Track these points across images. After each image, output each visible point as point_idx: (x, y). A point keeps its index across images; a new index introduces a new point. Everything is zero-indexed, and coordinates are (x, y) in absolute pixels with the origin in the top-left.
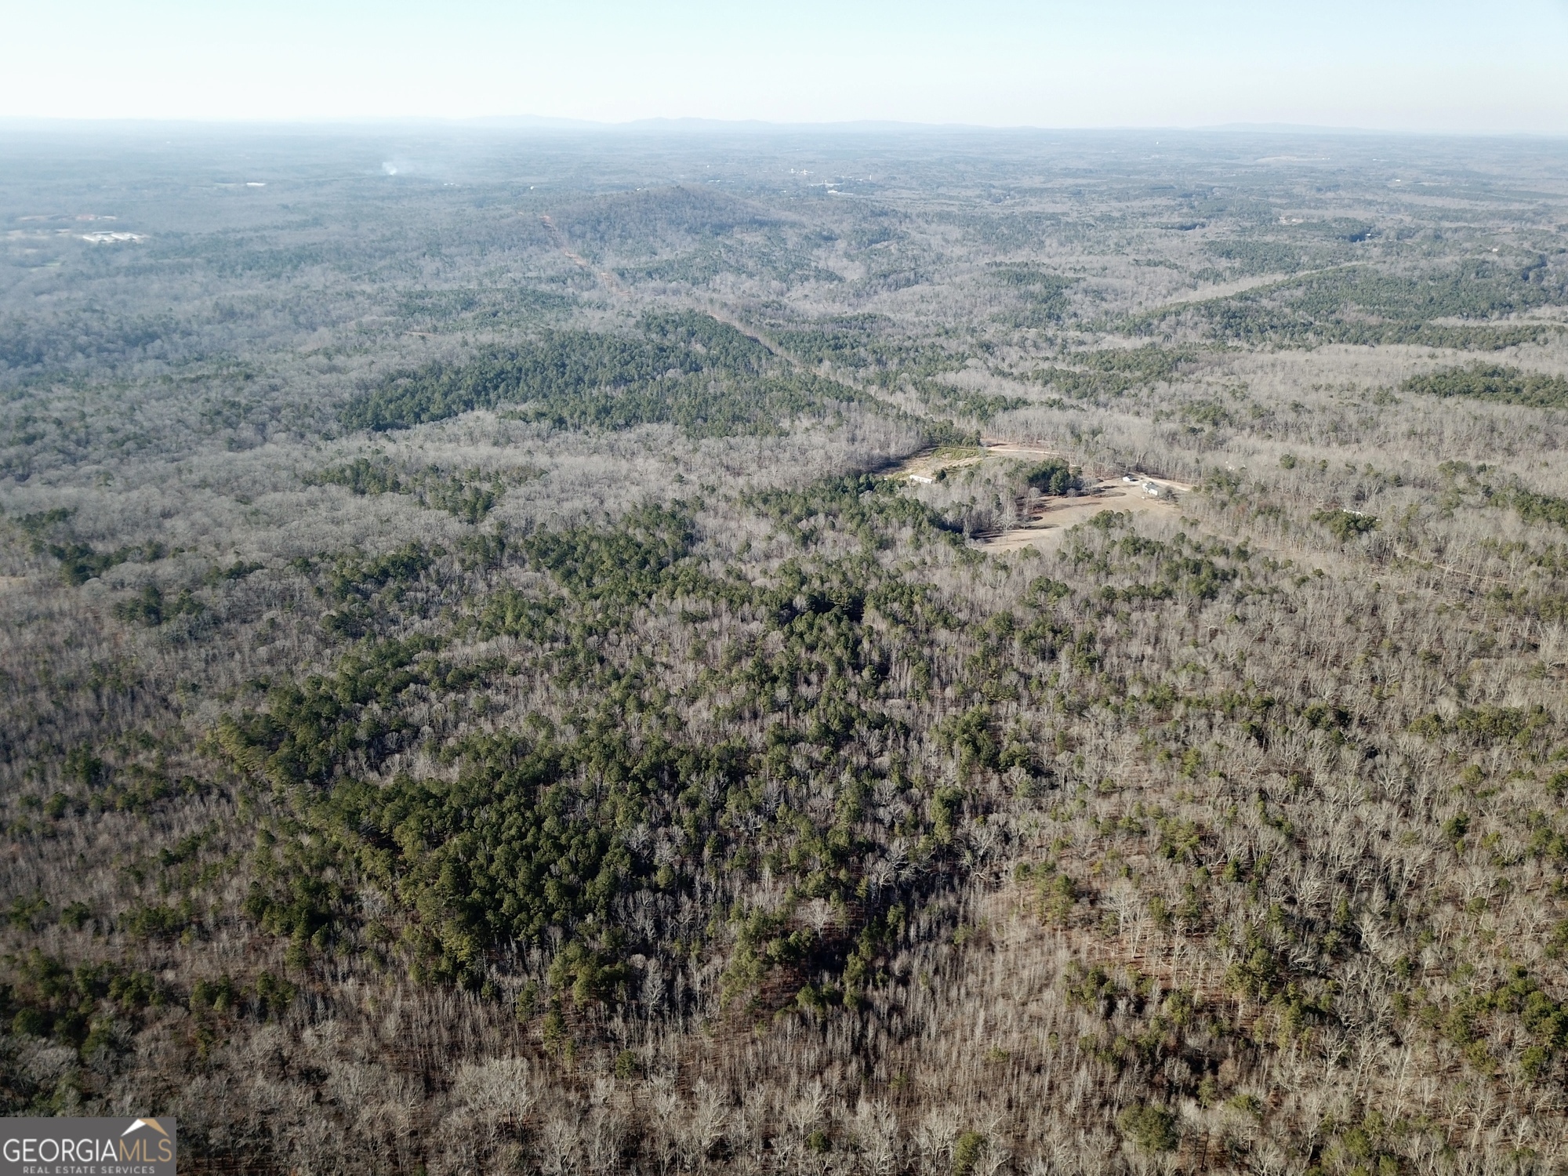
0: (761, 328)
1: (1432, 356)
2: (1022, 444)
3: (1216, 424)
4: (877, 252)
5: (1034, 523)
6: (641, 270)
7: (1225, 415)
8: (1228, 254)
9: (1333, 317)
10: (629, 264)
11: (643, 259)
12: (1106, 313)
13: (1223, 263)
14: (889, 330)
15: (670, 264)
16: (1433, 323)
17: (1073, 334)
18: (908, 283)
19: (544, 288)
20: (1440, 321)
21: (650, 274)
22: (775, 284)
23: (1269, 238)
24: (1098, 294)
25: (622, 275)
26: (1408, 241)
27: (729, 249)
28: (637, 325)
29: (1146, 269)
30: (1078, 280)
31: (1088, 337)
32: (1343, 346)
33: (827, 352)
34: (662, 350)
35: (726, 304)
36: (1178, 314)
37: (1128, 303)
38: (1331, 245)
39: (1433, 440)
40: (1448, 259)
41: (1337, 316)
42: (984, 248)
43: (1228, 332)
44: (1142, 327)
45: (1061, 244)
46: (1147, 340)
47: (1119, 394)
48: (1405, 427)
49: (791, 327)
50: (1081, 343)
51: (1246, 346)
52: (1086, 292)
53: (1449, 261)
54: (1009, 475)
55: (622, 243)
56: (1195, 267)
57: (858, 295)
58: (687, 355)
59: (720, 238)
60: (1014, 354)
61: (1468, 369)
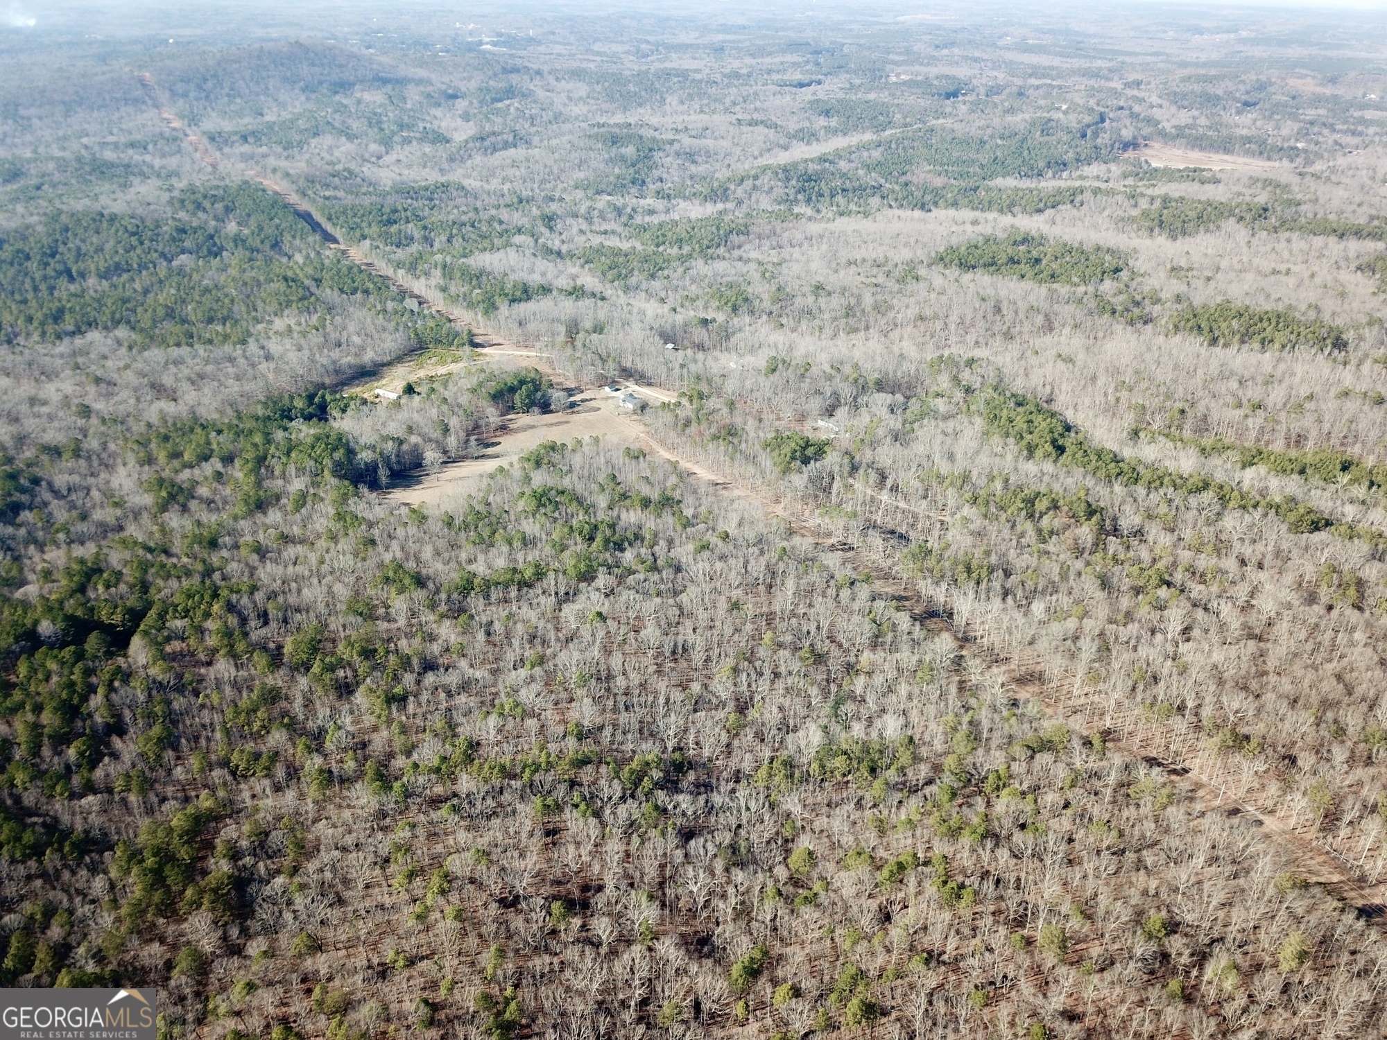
0: (314, 201)
1: (975, 222)
2: (518, 345)
3: (735, 309)
4: (497, 112)
5: (490, 451)
6: (236, 133)
7: (746, 300)
8: (827, 113)
9: (903, 179)
10: (227, 126)
11: (246, 120)
12: (692, 177)
13: (822, 122)
14: (458, 201)
15: (270, 126)
16: (991, 184)
17: (649, 201)
18: (506, 146)
19: (109, 155)
20: (999, 182)
21: (245, 138)
22: (373, 147)
23: (872, 96)
24: (691, 156)
25: (212, 139)
26: (996, 99)
27: (341, 109)
28: (171, 202)
29: (745, 129)
30: (672, 142)
31: (660, 205)
32: (897, 212)
33: (375, 229)
34: (184, 231)
35: (287, 175)
36: (756, 178)
37: (717, 166)
38: (924, 103)
39: (939, 325)
40: (1019, 117)
41: (908, 177)
42: (605, 106)
43: (800, 197)
44: (718, 193)
45: (682, 102)
46: (720, 206)
47: (653, 276)
48: (912, 312)
49: (349, 200)
50: (652, 212)
51: (809, 211)
52: (678, 154)
53: (1019, 120)
54: (473, 391)
55: (230, 102)
56: (793, 126)
57: (451, 159)
58: (212, 237)
59: (337, 98)
60: (576, 225)
61: (1001, 235)
